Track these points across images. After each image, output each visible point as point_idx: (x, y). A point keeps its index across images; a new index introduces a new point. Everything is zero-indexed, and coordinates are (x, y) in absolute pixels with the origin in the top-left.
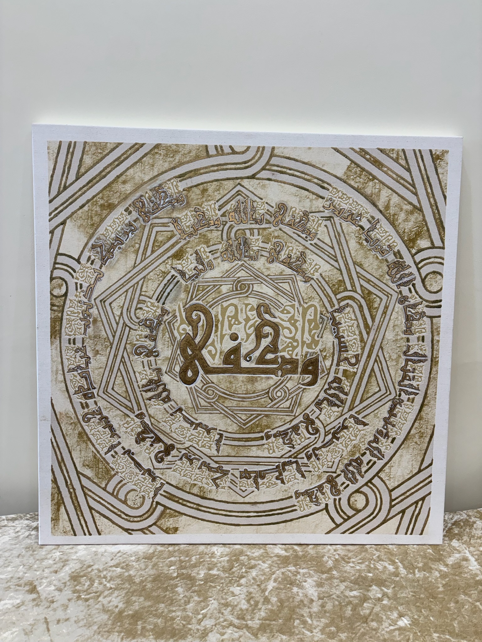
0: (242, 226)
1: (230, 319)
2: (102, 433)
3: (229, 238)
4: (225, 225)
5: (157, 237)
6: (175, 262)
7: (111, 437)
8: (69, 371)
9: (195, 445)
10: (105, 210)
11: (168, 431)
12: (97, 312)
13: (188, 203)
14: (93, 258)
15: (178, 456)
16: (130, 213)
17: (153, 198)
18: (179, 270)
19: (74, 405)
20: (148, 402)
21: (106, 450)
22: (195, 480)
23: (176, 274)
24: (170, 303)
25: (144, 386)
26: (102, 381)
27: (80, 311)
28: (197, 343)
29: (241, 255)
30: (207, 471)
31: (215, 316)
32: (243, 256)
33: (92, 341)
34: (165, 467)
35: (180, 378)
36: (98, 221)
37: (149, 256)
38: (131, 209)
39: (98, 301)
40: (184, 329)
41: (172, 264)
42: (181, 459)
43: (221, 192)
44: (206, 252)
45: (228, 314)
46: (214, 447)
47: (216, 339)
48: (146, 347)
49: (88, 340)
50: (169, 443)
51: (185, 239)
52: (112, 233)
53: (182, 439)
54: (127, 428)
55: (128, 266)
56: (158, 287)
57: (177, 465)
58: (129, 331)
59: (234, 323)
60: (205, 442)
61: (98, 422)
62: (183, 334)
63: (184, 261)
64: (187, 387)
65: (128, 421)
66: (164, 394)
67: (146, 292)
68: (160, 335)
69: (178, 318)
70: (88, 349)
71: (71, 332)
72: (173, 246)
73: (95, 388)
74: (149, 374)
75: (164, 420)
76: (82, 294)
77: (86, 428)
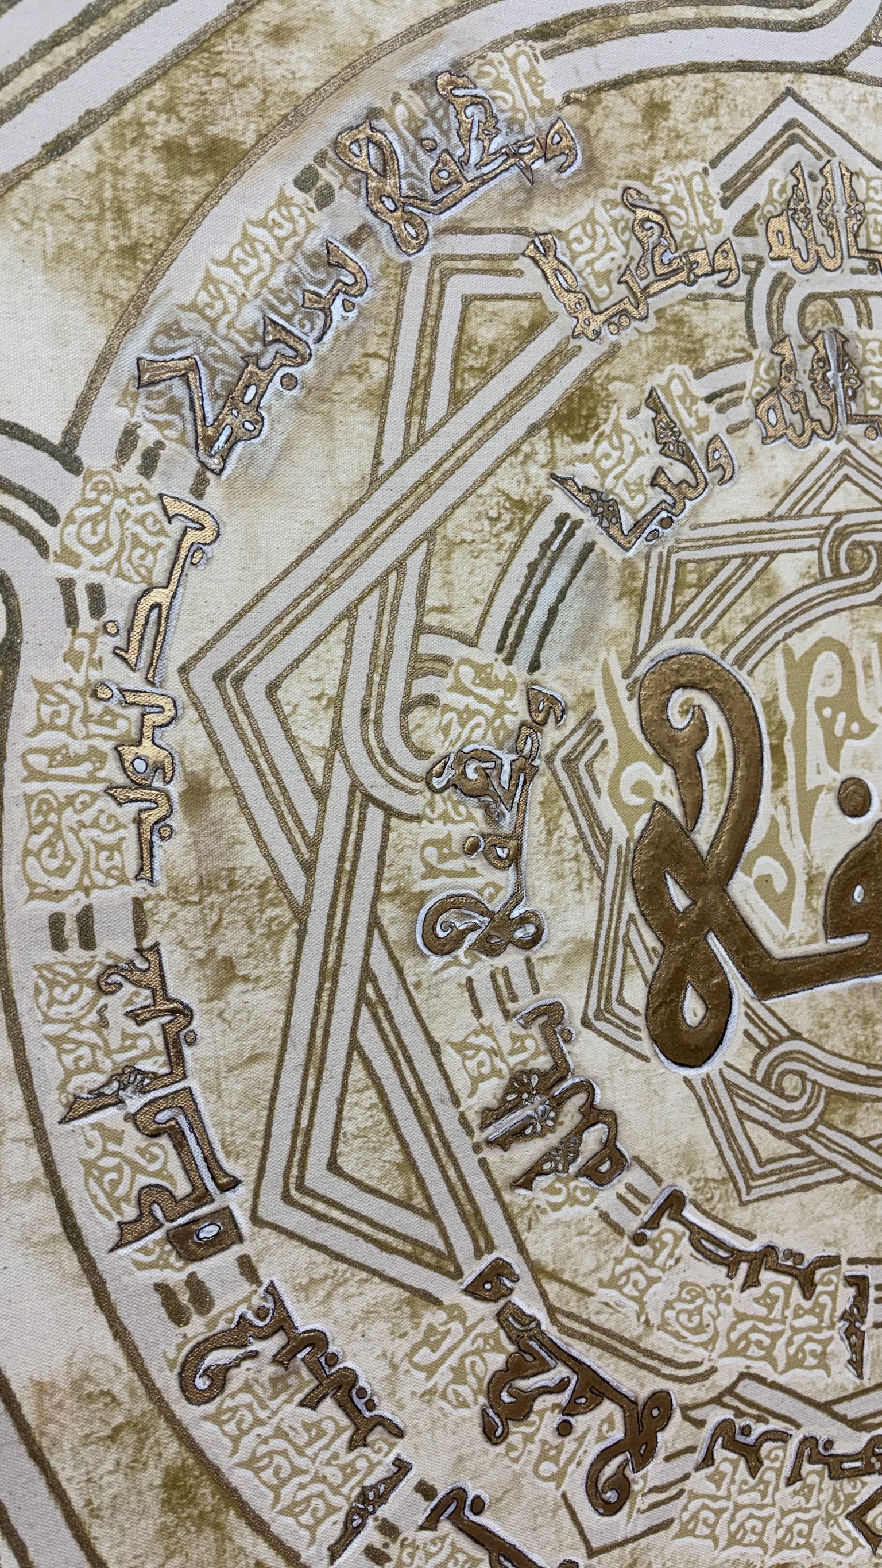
0: (822, 282)
1: (827, 712)
2: (302, 1438)
3: (778, 339)
4: (754, 275)
5: (471, 326)
6: (566, 448)
7: (352, 1446)
8: (74, 1111)
9: (761, 1368)
10: (194, 174)
11: (632, 1329)
12: (200, 742)
13: (590, 162)
14: (148, 436)
15: (691, 1449)
16: (325, 198)
17: (430, 131)
18: (585, 490)
19: (122, 1312)
20: (518, 1198)
21: (331, 1530)
22: (780, 1546)
23: (576, 512)
24: (563, 658)
25: (490, 1115)
26: (268, 1135)
27: (107, 747)
28: (704, 847)
29: (833, 412)
30: (828, 1483)
31: (766, 705)
32: (842, 416)
33: (190, 914)
34: (642, 1523)
35: (654, 1039)
36: (160, 230)
37: (442, 423)
38: (328, 175)
39: (202, 677)
40: (641, 788)
41: (551, 462)
42: (708, 1460)
43: (725, 120)
44: (694, 400)
45: (816, 689)
46: (840, 1349)
47: (782, 820)
48: (475, 905)
49: (168, 907)
50: (643, 1394)
51: (598, 334)
52: (243, 299)
53: (699, 1354)
54: (431, 1370)
55: (342, 478)
56: (500, 579)
57: (693, 1496)
58: (387, 828)
59: (848, 734)
60: (799, 1338)
61: (274, 1381)
62: (638, 810)
63: (604, 446)
64: (687, 1081)
65: (431, 1329)
66: (593, 1139)
67: (444, 610)
68: (534, 829)
69: (610, 732)
70: (173, 960)
71: (62, 872)
72: (547, 369)
73: (234, 1183)
74: (506, 1045)
75: (605, 1275)
76: (106, 644)
77: (205, 1434)
